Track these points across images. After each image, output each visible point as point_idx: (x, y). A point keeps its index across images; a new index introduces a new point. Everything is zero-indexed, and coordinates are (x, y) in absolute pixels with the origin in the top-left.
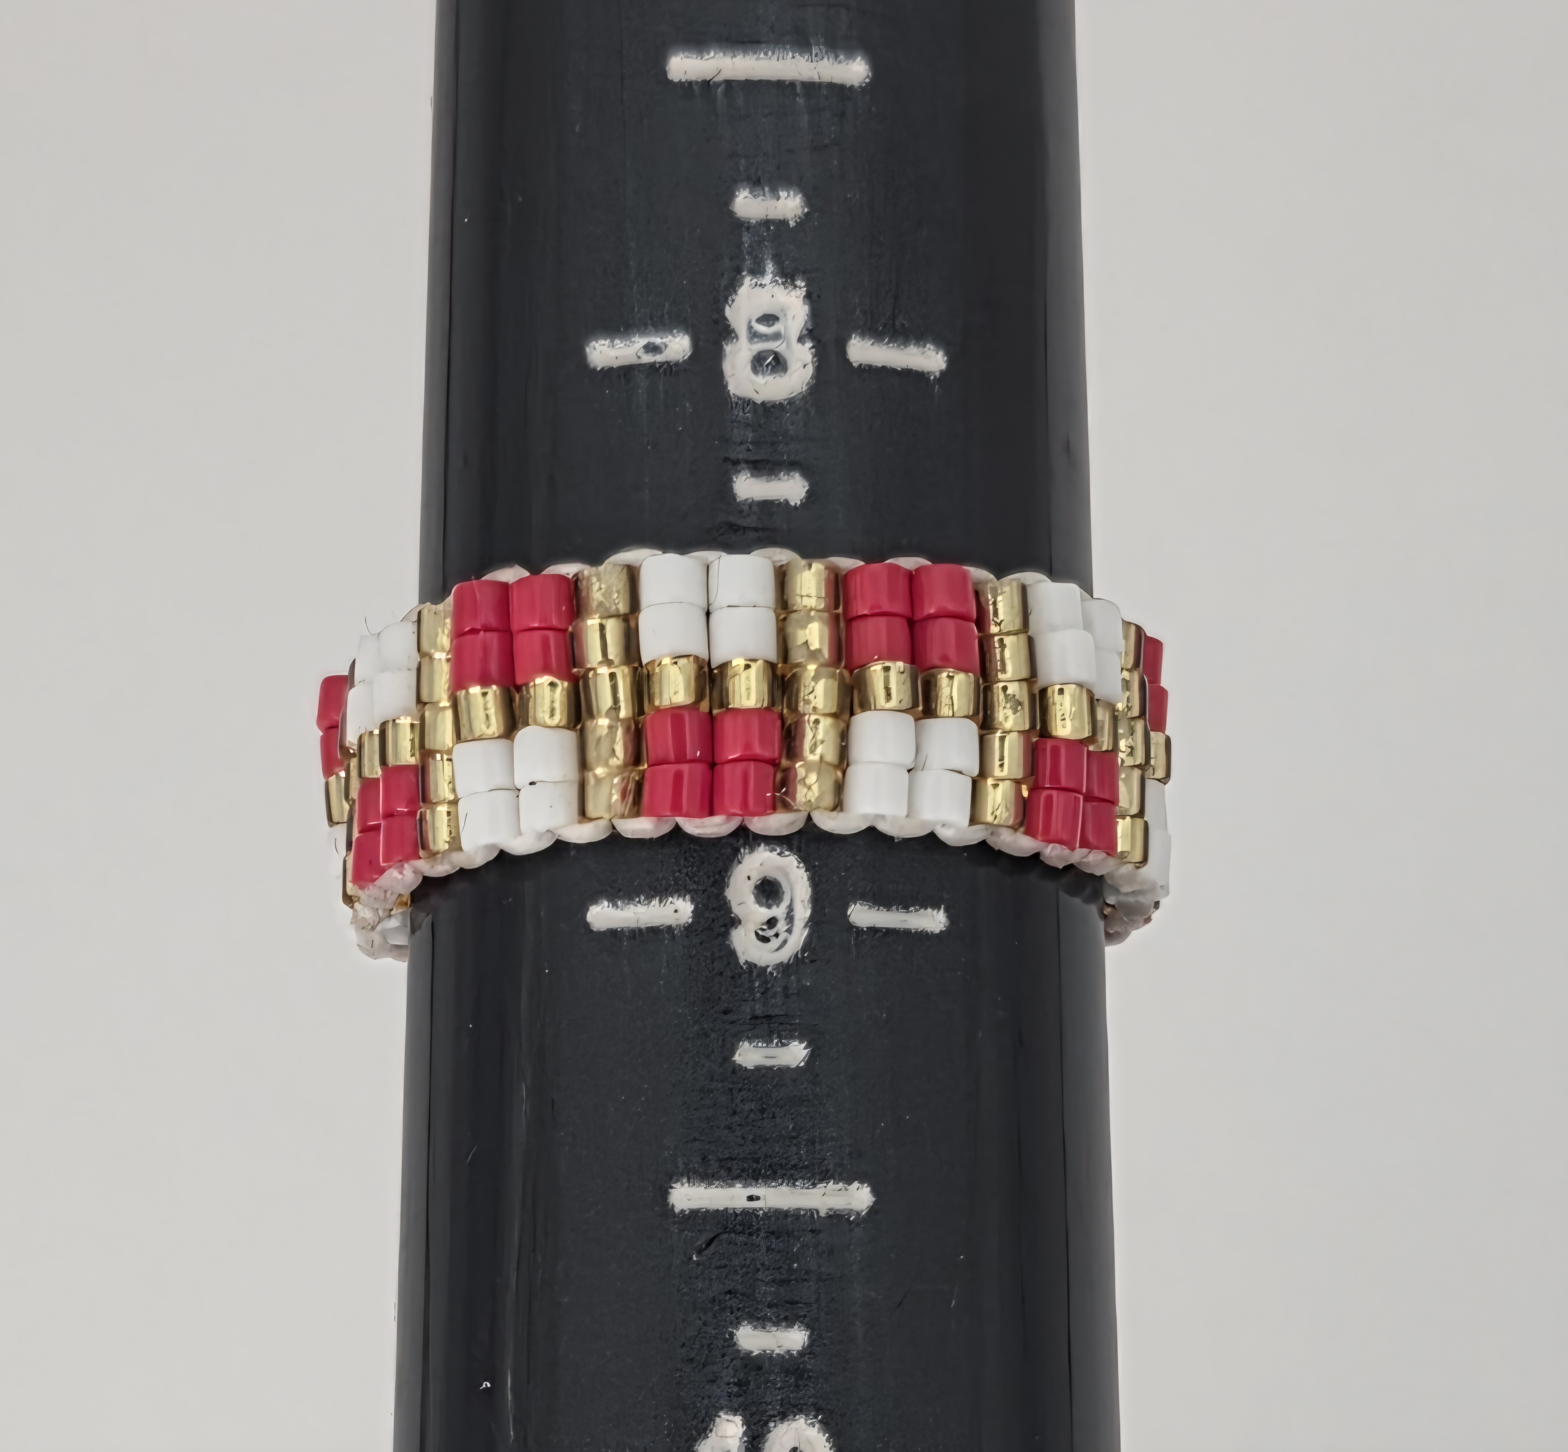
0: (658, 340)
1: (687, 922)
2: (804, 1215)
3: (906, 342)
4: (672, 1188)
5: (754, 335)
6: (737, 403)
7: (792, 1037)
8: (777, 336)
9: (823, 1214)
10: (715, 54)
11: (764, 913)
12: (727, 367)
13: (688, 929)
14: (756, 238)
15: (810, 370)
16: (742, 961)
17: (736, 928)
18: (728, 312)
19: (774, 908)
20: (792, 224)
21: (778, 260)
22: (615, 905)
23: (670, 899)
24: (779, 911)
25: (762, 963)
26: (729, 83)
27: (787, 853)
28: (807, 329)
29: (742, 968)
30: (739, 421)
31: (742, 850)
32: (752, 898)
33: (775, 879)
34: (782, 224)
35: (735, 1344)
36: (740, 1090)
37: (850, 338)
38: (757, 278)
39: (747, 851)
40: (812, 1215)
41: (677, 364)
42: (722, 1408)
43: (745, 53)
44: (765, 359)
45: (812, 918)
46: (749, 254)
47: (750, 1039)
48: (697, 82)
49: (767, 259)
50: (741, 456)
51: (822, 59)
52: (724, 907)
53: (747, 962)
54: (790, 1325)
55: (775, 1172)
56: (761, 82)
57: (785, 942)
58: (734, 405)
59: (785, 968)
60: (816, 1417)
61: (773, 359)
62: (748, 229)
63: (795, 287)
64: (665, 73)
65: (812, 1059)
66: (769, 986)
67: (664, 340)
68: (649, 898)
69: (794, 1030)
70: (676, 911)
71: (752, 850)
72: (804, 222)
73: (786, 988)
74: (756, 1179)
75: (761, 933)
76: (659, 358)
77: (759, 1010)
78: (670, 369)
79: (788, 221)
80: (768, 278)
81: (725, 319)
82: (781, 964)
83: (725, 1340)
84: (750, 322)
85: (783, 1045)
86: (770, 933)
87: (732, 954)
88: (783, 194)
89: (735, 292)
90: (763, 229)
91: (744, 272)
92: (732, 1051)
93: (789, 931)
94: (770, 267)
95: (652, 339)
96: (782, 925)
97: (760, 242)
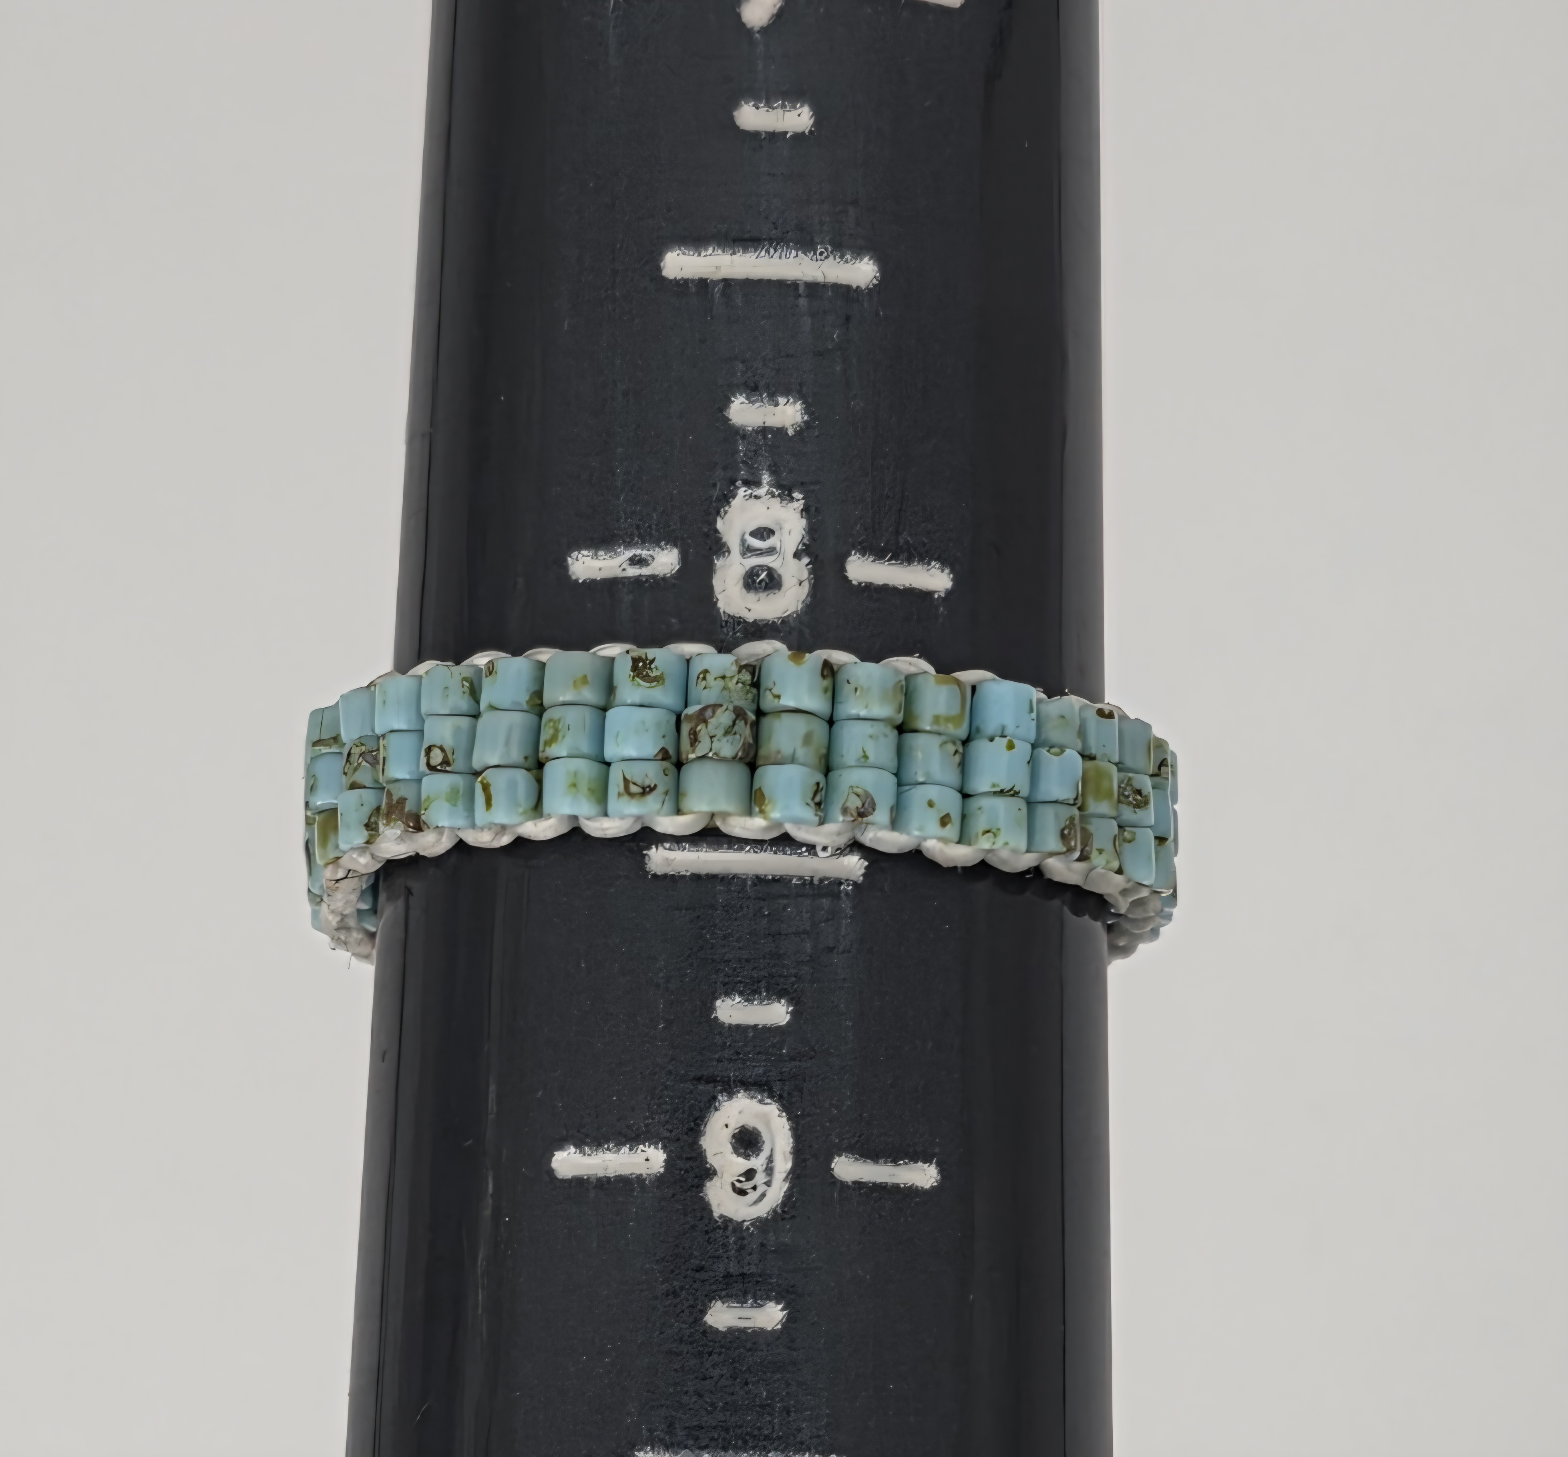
0: (644, 553)
1: (659, 1172)
3: (909, 560)
5: (747, 550)
6: (726, 622)
7: (769, 1298)
8: (771, 551)
10: (713, 251)
11: (741, 1164)
12: (717, 582)
13: (660, 1180)
14: (753, 448)
15: (806, 588)
16: (716, 1215)
17: (711, 1179)
18: (720, 524)
19: (753, 1159)
20: (791, 432)
21: (774, 471)
22: (583, 1152)
23: (641, 1147)
24: (758, 1162)
25: (738, 1218)
26: (727, 283)
27: (768, 1101)
28: (804, 544)
29: (717, 1222)
30: (729, 641)
31: (720, 1097)
32: (729, 1148)
33: (754, 1128)
34: (780, 432)
36: (710, 1354)
37: (849, 555)
38: (751, 489)
39: (726, 1099)
41: (664, 578)
43: (745, 250)
44: (758, 576)
45: (792, 1171)
46: (744, 462)
47: (723, 1299)
48: (693, 280)
49: (763, 470)
51: (827, 257)
52: (699, 1156)
53: (721, 1216)
55: (745, 1442)
56: (760, 282)
57: (763, 1195)
58: (724, 624)
59: (761, 1224)
61: (767, 575)
62: (744, 437)
63: (792, 499)
64: (659, 269)
65: (790, 1321)
66: (745, 1242)
67: (651, 552)
68: (619, 1145)
69: (771, 1290)
70: (647, 1160)
71: (731, 1095)
72: (802, 431)
73: (762, 1245)
75: (738, 1185)
76: (645, 571)
77: (734, 1269)
78: (656, 583)
79: (787, 429)
80: (763, 490)
81: (716, 531)
82: (758, 1219)
84: (744, 535)
85: (761, 1306)
86: (747, 1186)
87: (706, 1208)
88: (782, 400)
89: (729, 504)
90: (760, 437)
91: (739, 483)
92: (704, 1312)
93: (768, 1184)
94: (766, 478)
95: (638, 552)
96: (760, 1178)
97: (756, 451)
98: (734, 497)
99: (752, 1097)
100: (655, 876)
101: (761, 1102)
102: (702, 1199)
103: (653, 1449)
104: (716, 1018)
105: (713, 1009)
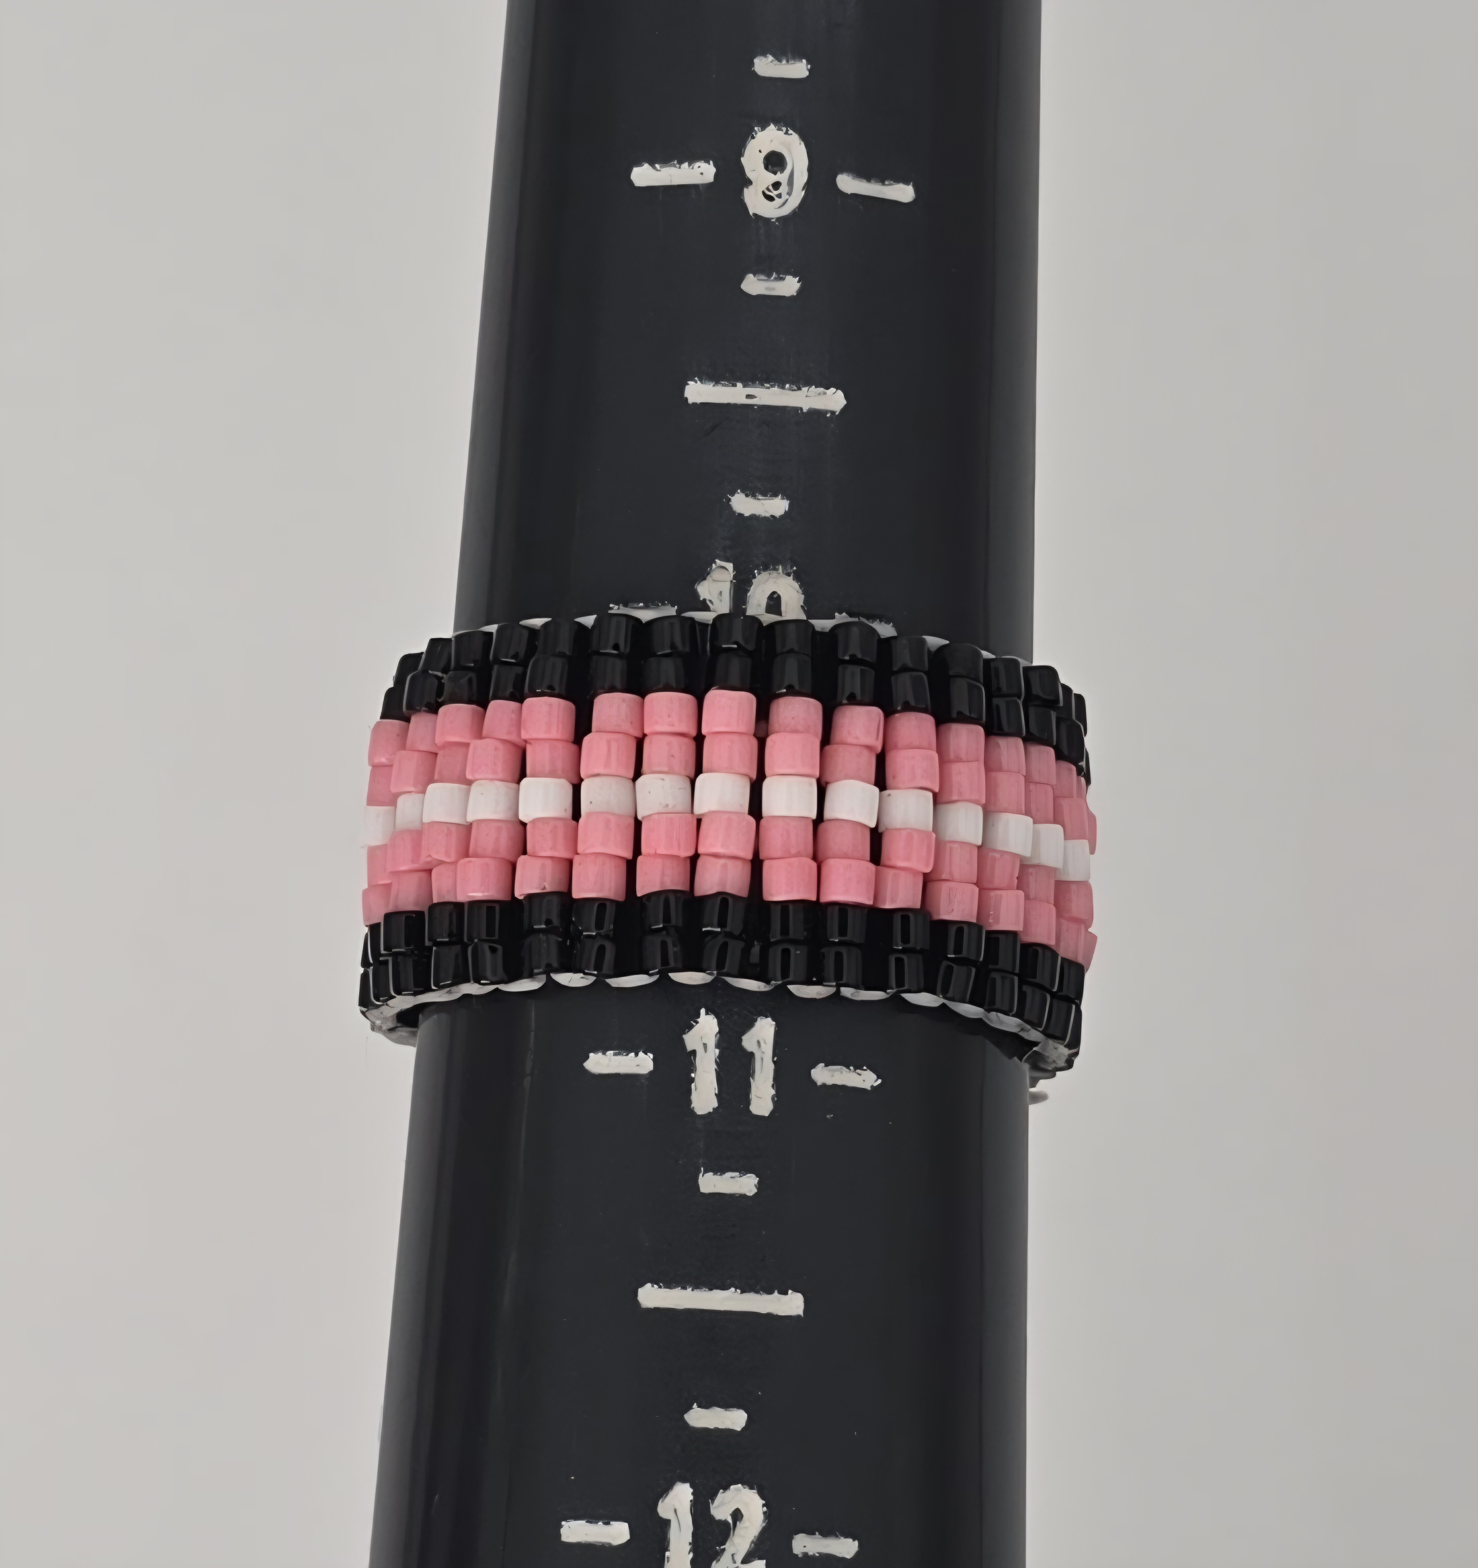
1: (710, 183)
2: (790, 412)
4: (687, 384)
7: (787, 274)
9: (805, 410)
11: (772, 178)
13: (709, 186)
16: (751, 213)
17: (748, 187)
19: (779, 175)
23: (697, 164)
24: (782, 177)
25: (766, 216)
27: (791, 132)
29: (751, 218)
31: (756, 129)
32: (762, 166)
33: (781, 153)
35: (730, 508)
36: (744, 311)
39: (760, 129)
42: (717, 557)
45: (808, 184)
47: (755, 273)
52: (740, 170)
53: (755, 215)
54: (775, 495)
55: (769, 377)
57: (786, 201)
59: (784, 221)
60: (791, 570)
65: (802, 291)
66: (772, 233)
68: (681, 162)
69: (789, 269)
70: (701, 173)
71: (763, 129)
73: (785, 236)
74: (753, 382)
75: (767, 192)
77: (763, 251)
82: (782, 218)
83: (723, 504)
85: (783, 279)
86: (774, 193)
87: (743, 207)
92: (740, 281)
93: (789, 194)
96: (783, 189)
99: (779, 129)
101: (786, 133)
102: (741, 201)
103: (701, 380)
104: (754, 70)
105: (752, 64)
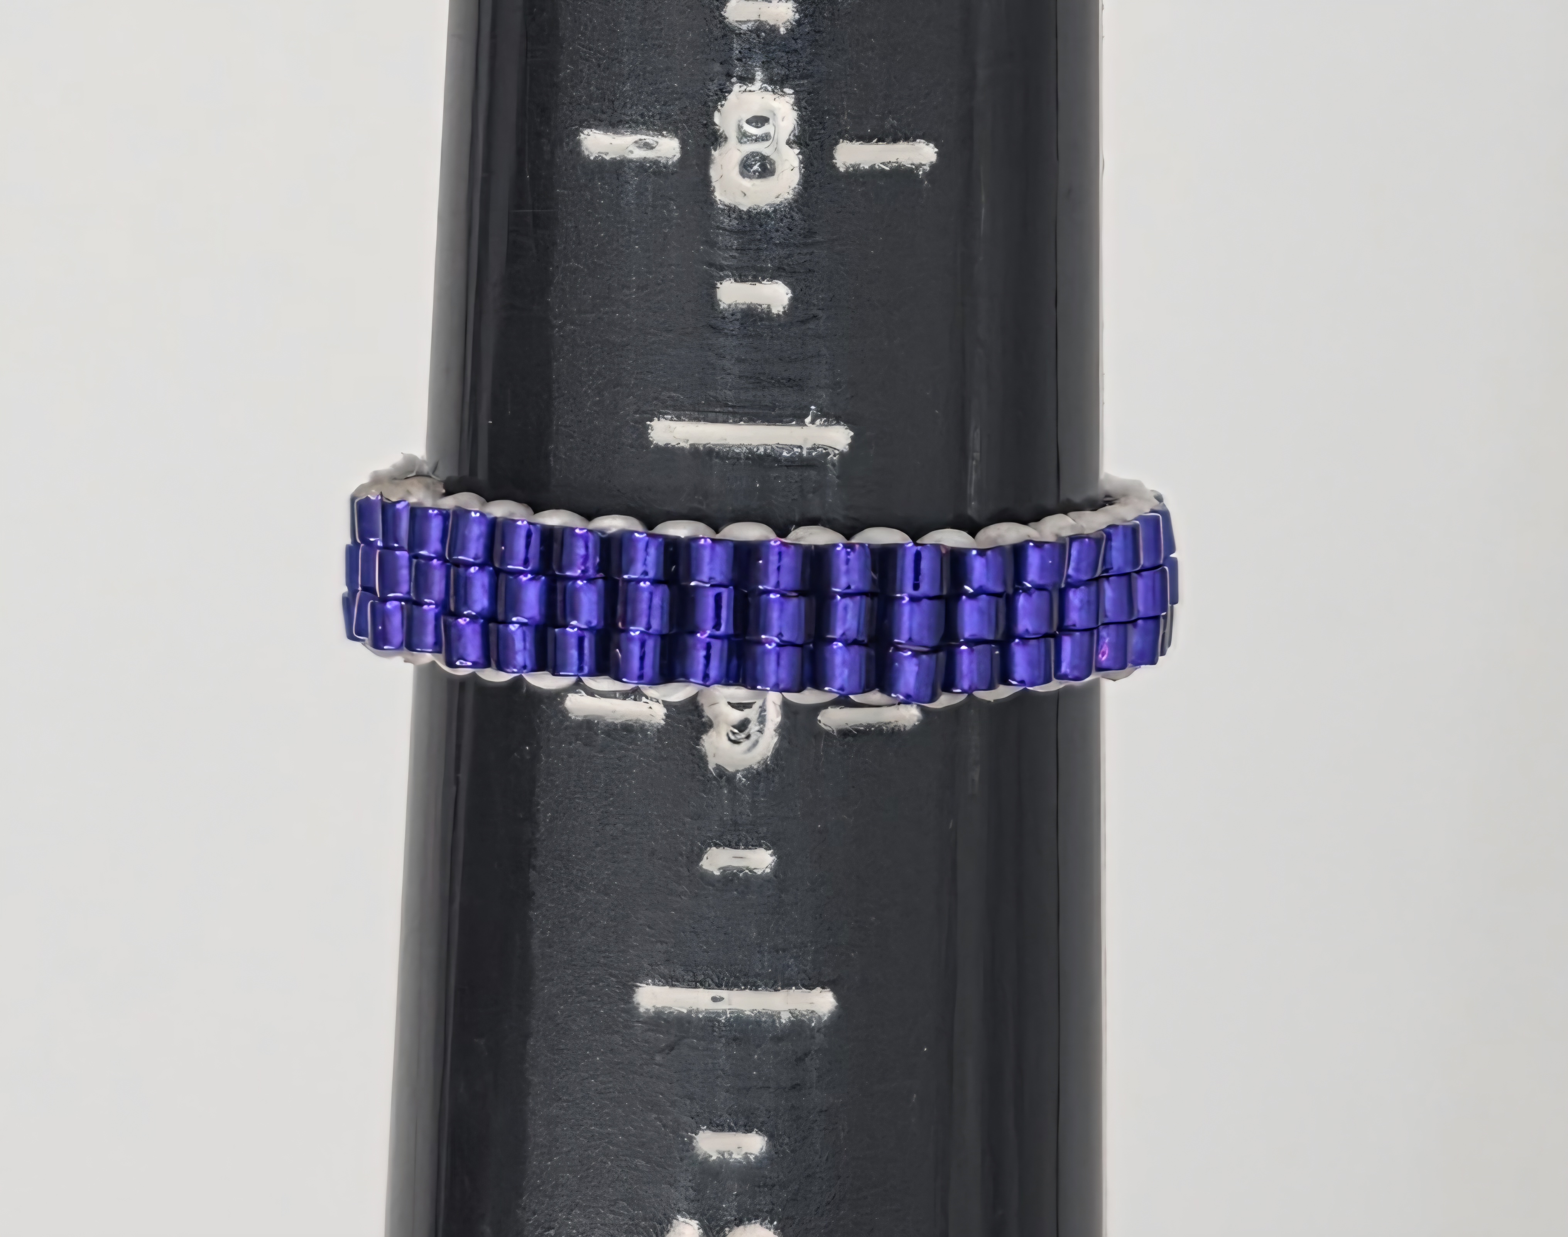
0: (649, 139)
1: (660, 724)
2: (765, 1022)
3: (895, 140)
4: (638, 987)
5: (744, 137)
6: (723, 210)
7: (760, 846)
8: (765, 138)
9: (784, 1019)
11: (736, 717)
12: (714, 173)
13: (661, 730)
14: (747, 46)
15: (797, 177)
16: (711, 765)
17: (708, 732)
18: (717, 117)
19: (747, 710)
20: (782, 31)
21: (766, 66)
23: (644, 698)
24: (751, 714)
25: (731, 769)
28: (794, 135)
29: (712, 771)
30: (724, 229)
32: (725, 701)
34: (774, 29)
35: (693, 1148)
36: (706, 896)
37: (837, 143)
38: (746, 85)
40: (774, 1021)
41: (666, 166)
42: (679, 1212)
44: (751, 166)
45: (782, 724)
46: (739, 60)
47: (718, 844)
49: (756, 67)
50: (724, 263)
52: (697, 710)
53: (717, 766)
54: (749, 1131)
55: (738, 977)
57: (756, 744)
58: (720, 213)
59: (752, 774)
60: (771, 1222)
61: (761, 162)
62: (738, 35)
63: (785, 94)
65: (779, 866)
66: (738, 792)
67: (655, 139)
69: (761, 839)
70: (649, 712)
72: (794, 29)
73: (754, 795)
74: (720, 983)
75: (732, 737)
76: (650, 156)
78: (660, 168)
79: (779, 27)
80: (758, 84)
81: (715, 124)
82: (750, 769)
83: (684, 1143)
84: (739, 121)
85: (752, 849)
86: (740, 735)
87: (702, 759)
89: (725, 98)
90: (754, 35)
91: (734, 80)
92: (700, 858)
93: (761, 733)
94: (759, 75)
95: (643, 137)
96: (753, 727)
97: (749, 49)
98: (730, 92)
100: (657, 446)
102: (699, 751)
103: (655, 982)
